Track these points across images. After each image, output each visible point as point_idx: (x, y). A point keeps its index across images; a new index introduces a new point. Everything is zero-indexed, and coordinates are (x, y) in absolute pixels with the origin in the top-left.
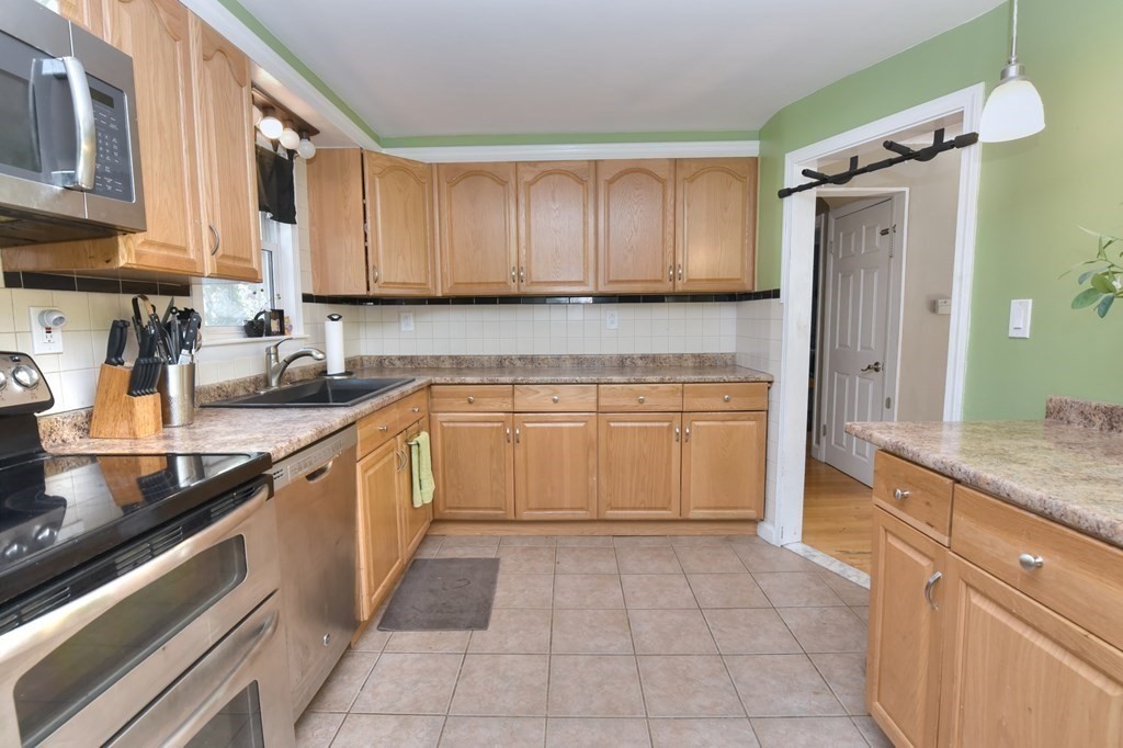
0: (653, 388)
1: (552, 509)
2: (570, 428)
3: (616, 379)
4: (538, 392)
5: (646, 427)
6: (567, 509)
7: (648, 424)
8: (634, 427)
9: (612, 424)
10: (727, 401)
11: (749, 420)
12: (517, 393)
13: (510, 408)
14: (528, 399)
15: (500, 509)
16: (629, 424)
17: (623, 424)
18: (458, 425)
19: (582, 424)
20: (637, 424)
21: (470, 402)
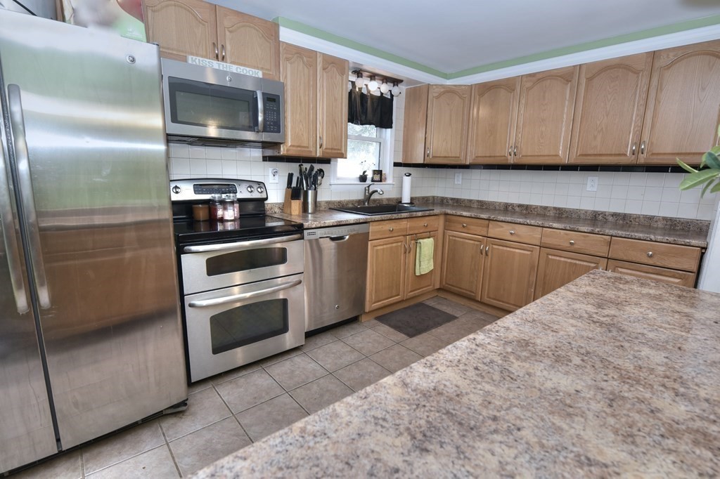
0: (584, 236)
1: (503, 302)
2: (520, 253)
3: (555, 225)
4: (502, 227)
5: (575, 264)
6: (511, 304)
7: (577, 262)
8: (566, 262)
9: (550, 257)
10: (651, 256)
11: (674, 277)
12: (490, 226)
13: (485, 234)
14: (495, 230)
15: (473, 292)
16: (563, 259)
17: (558, 258)
18: (457, 239)
19: (529, 253)
20: (569, 261)
21: (464, 226)
